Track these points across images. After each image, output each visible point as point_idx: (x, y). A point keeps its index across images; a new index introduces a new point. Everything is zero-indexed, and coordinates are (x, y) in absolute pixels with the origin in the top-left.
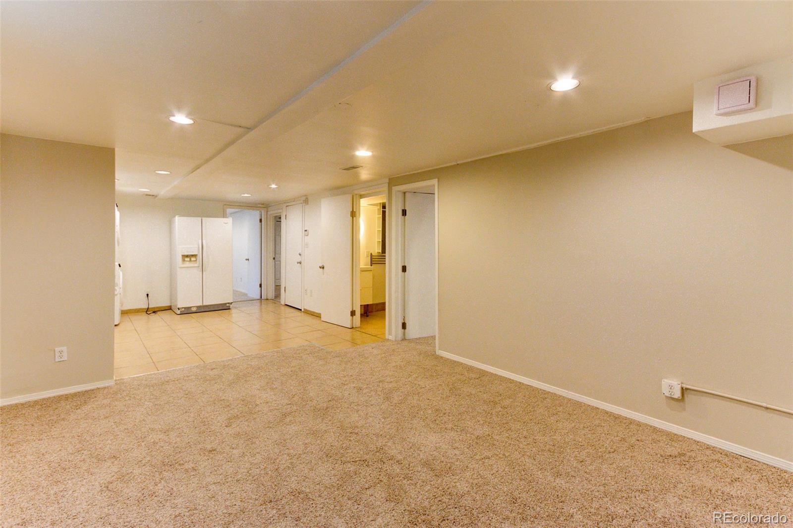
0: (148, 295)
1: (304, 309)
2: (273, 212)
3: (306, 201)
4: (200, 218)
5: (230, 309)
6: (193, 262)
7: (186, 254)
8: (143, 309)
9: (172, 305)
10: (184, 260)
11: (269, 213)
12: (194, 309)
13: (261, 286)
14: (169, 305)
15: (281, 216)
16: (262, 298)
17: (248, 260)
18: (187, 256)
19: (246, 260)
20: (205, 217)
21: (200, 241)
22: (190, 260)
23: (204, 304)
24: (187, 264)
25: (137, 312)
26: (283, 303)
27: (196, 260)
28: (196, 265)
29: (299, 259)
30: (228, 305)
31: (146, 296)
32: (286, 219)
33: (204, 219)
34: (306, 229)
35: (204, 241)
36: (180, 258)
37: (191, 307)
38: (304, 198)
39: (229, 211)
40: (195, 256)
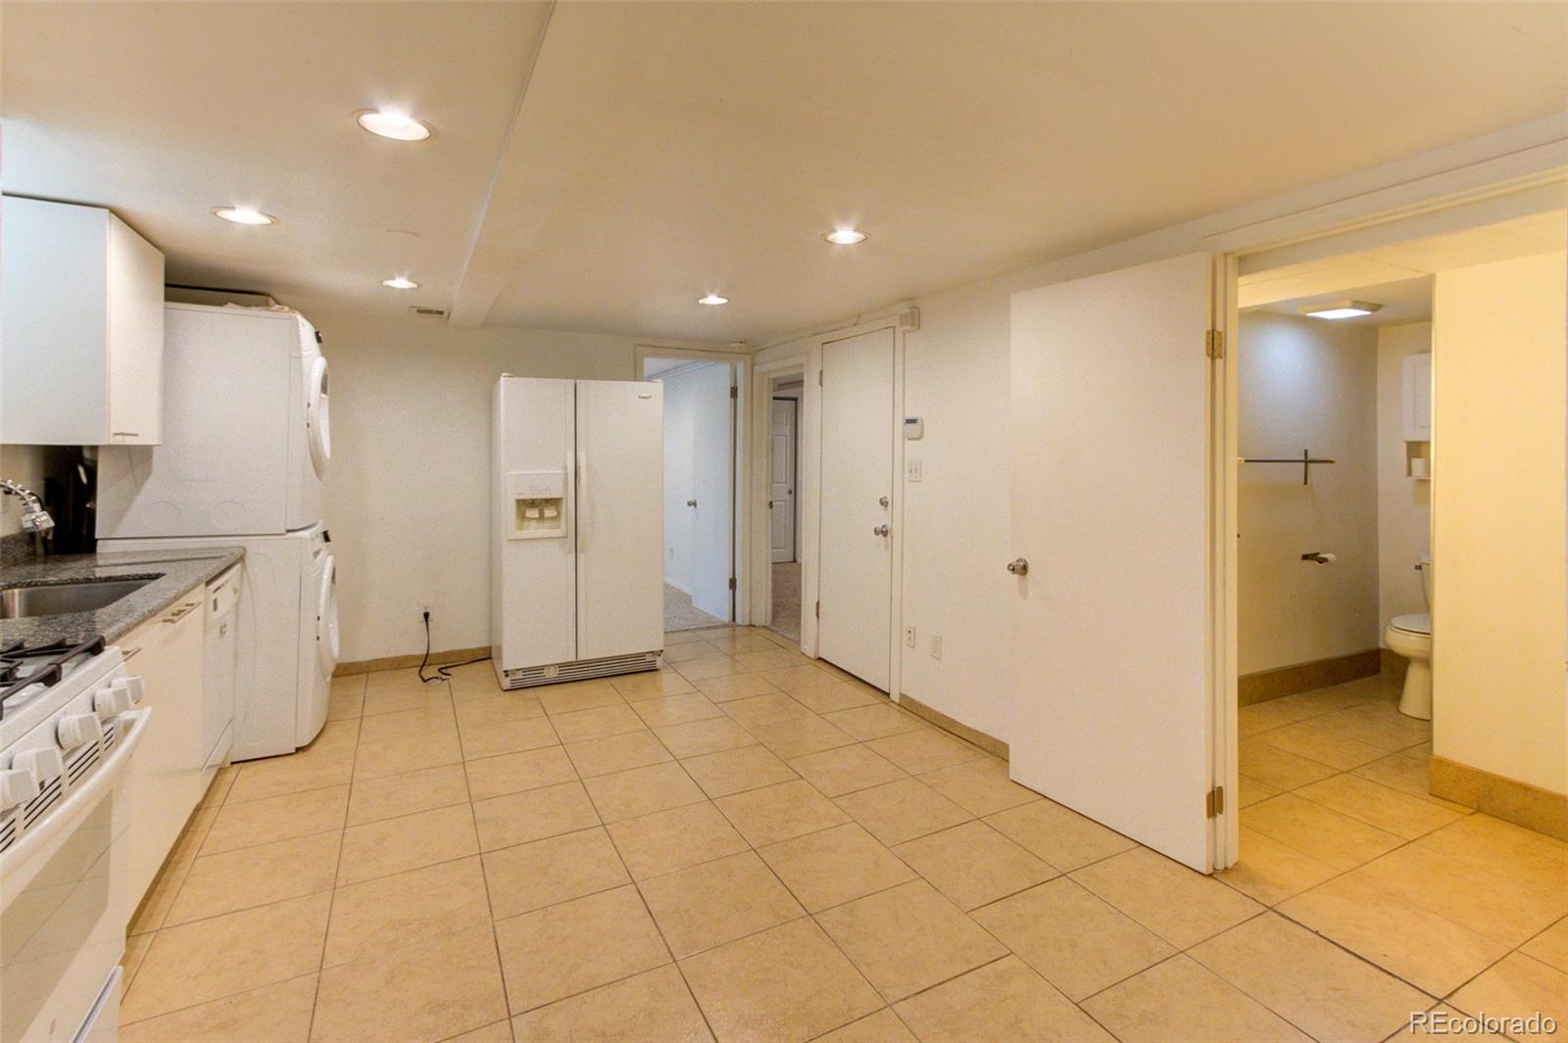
0: (426, 615)
1: (902, 696)
2: (775, 366)
3: (913, 317)
4: (573, 381)
5: (656, 670)
6: (547, 524)
7: (528, 496)
8: (417, 657)
9: (493, 645)
10: (522, 517)
11: (757, 369)
12: (551, 674)
13: (733, 584)
14: (484, 644)
15: (802, 374)
16: (739, 620)
17: (695, 504)
18: (533, 503)
19: (690, 504)
20: (583, 378)
21: (571, 455)
22: (542, 517)
23: (581, 657)
24: (534, 530)
25: (397, 669)
26: (808, 648)
27: (557, 518)
28: (558, 532)
29: (881, 518)
30: (649, 658)
31: (422, 618)
32: (821, 384)
33: (581, 383)
34: (909, 416)
35: (582, 455)
36: (509, 510)
37: (542, 668)
38: (904, 309)
39: (650, 364)
40: (554, 502)
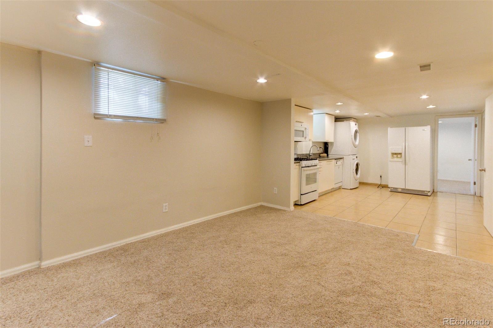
0: (381, 176)
4: (404, 128)
5: (428, 196)
6: (399, 158)
7: (394, 152)
8: (379, 184)
10: (393, 156)
12: (400, 190)
13: (475, 183)
16: (477, 194)
18: (396, 154)
20: (407, 127)
21: (404, 144)
22: (397, 157)
23: (407, 188)
24: (396, 159)
27: (401, 157)
28: (401, 160)
35: (407, 144)
36: (390, 155)
37: (398, 188)
40: (400, 154)
